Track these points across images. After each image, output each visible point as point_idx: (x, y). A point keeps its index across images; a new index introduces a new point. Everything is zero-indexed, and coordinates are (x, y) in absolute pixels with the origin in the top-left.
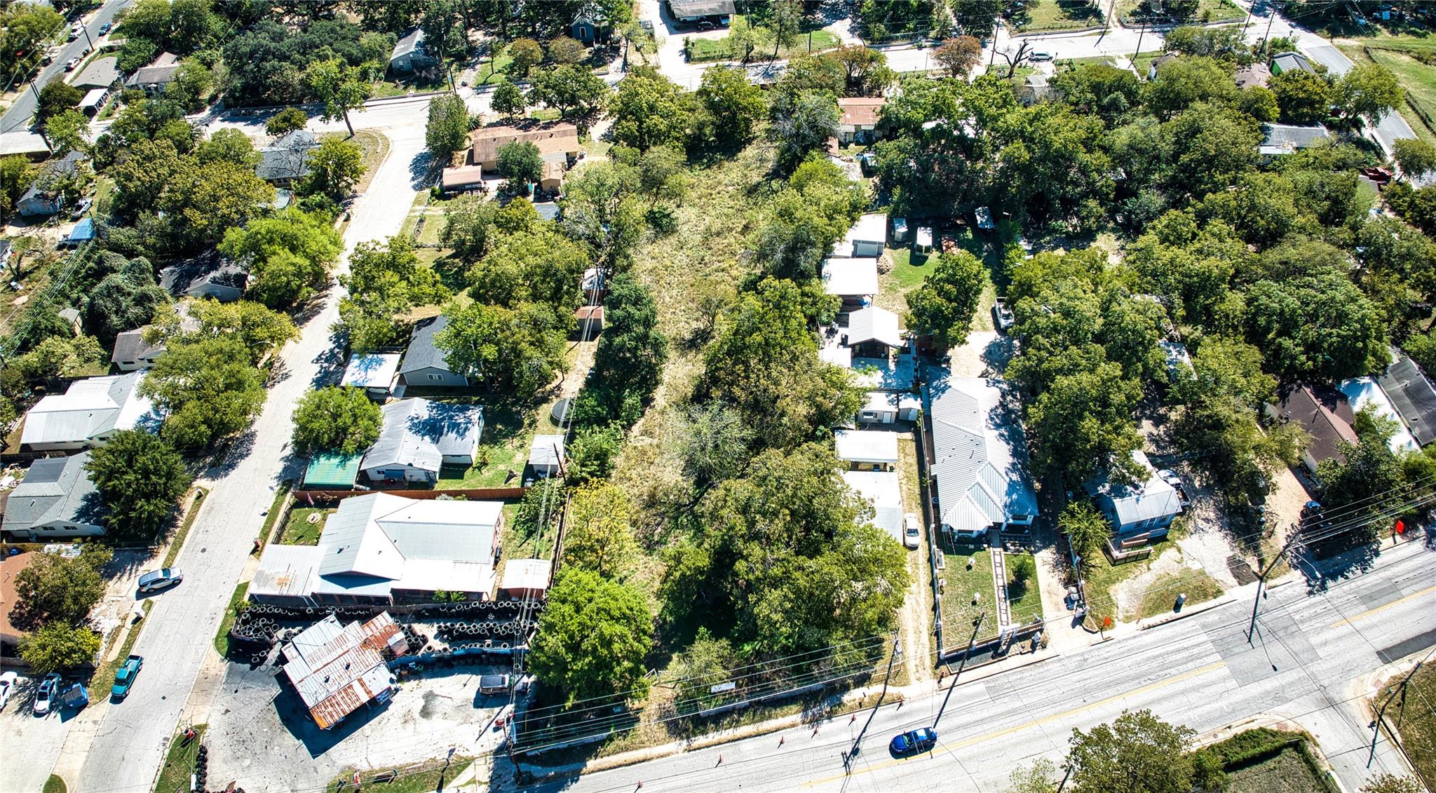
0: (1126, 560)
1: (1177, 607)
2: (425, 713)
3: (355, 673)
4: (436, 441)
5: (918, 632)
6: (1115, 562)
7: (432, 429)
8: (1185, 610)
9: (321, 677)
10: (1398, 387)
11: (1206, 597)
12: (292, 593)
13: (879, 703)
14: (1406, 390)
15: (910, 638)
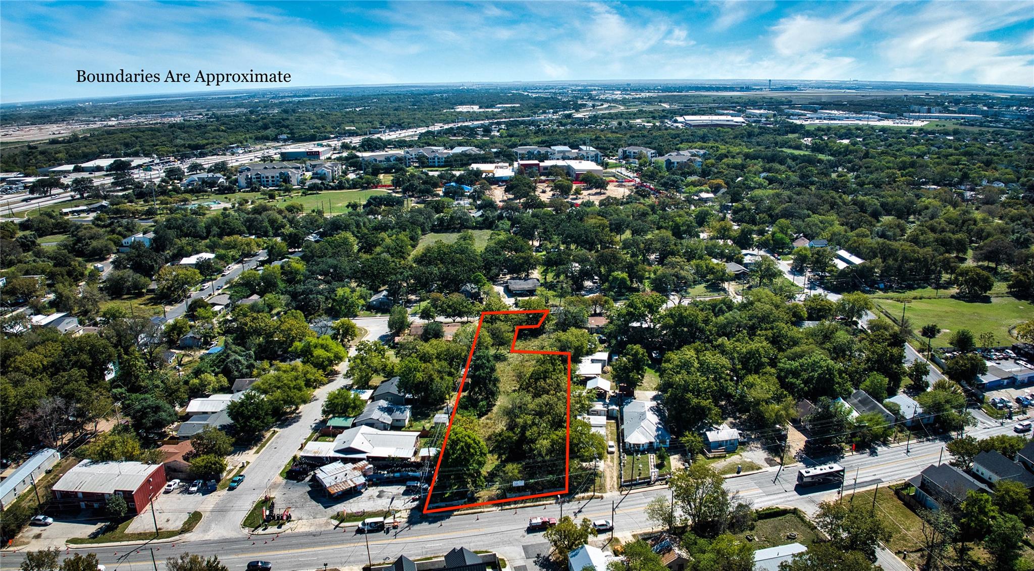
0: (714, 458)
1: (738, 472)
2: (379, 496)
3: (349, 477)
4: (390, 414)
5: (612, 477)
6: (709, 458)
7: (389, 411)
8: (742, 474)
9: (334, 477)
10: (856, 401)
11: (753, 470)
12: (320, 455)
13: (591, 498)
14: (860, 401)
15: (608, 480)
